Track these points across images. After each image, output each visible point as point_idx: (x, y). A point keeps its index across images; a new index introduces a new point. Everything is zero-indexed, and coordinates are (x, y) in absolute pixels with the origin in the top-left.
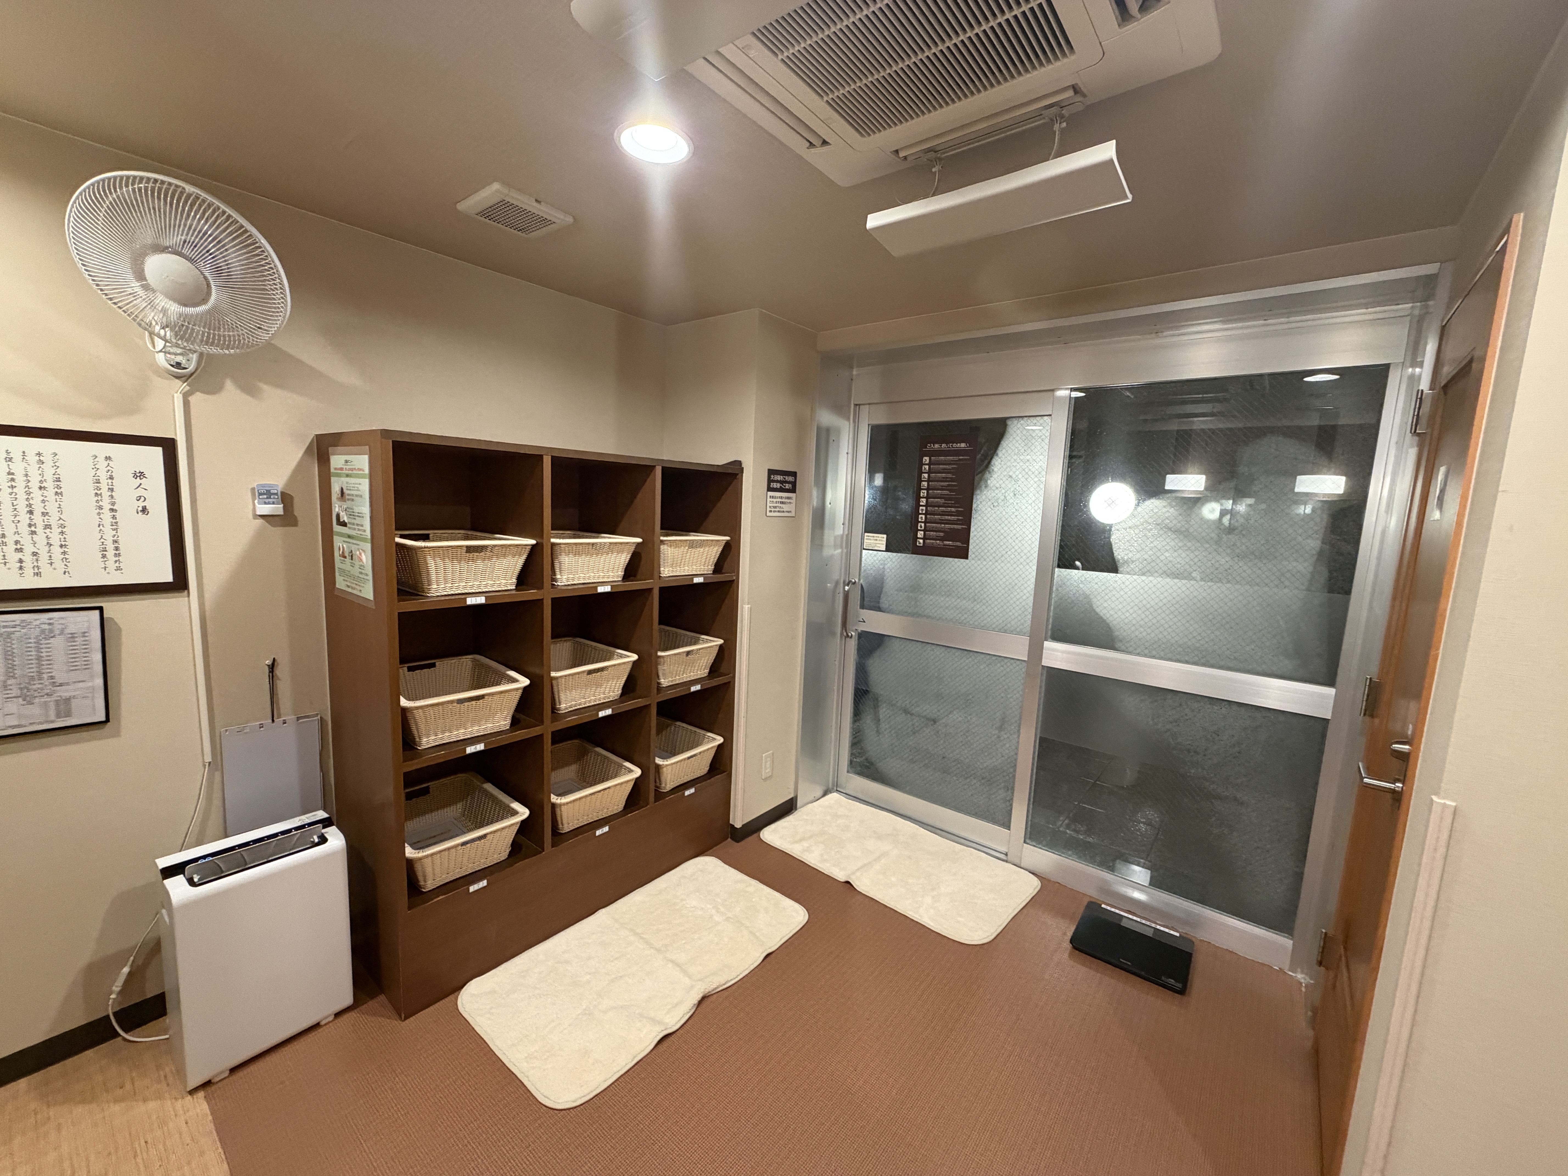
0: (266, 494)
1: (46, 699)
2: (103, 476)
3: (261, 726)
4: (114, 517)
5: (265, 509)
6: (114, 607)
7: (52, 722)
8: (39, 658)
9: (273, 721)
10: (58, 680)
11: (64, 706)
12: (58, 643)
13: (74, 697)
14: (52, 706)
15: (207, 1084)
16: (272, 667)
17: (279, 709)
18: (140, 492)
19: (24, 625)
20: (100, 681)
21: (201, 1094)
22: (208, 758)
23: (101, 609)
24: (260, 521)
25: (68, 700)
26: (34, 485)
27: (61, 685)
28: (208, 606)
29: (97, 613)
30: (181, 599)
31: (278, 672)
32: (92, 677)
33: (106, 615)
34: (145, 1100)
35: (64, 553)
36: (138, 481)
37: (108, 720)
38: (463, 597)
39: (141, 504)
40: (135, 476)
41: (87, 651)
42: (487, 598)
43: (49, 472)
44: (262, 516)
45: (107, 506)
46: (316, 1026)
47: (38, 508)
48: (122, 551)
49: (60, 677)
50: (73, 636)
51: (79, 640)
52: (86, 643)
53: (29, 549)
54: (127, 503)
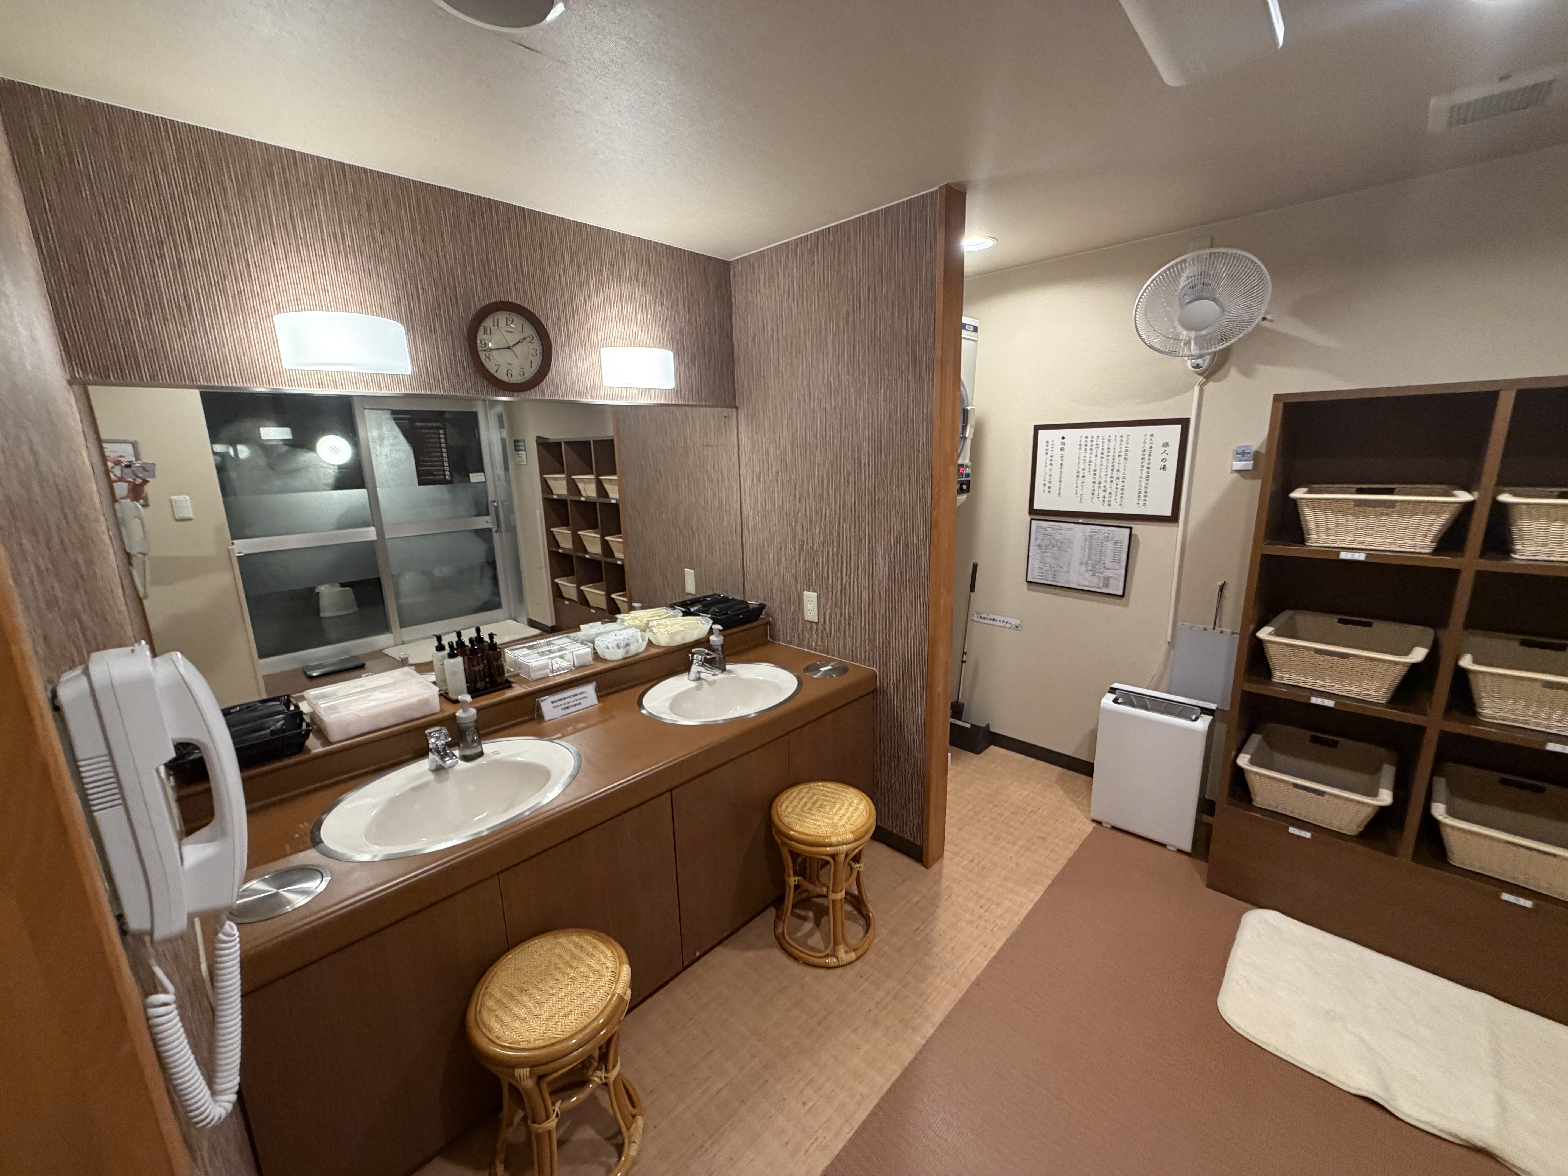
0: (1241, 454)
1: (1100, 575)
2: (1148, 446)
3: (1205, 629)
4: (1148, 472)
5: (1238, 465)
6: (1139, 528)
7: (1100, 588)
8: (1101, 552)
9: (1214, 628)
10: (1107, 566)
11: (1107, 581)
12: (1110, 545)
13: (1112, 577)
14: (1102, 579)
15: (1099, 823)
16: (1222, 588)
17: (1221, 619)
18: (1164, 456)
19: (1099, 532)
20: (1123, 572)
21: (1094, 825)
22: (1169, 640)
23: (1131, 528)
24: (1236, 475)
25: (1108, 578)
26: (1117, 454)
27: (1108, 569)
28: (1189, 534)
29: (1128, 530)
30: (1173, 528)
31: (1227, 593)
32: (1120, 568)
33: (1133, 532)
34: (1078, 808)
35: (1122, 494)
36: (1164, 449)
37: (1123, 595)
38: (1339, 550)
39: (1163, 464)
40: (1164, 446)
41: (1120, 552)
42: (1368, 556)
43: (1124, 445)
44: (1238, 471)
45: (1146, 465)
46: (1164, 845)
47: (1116, 468)
48: (1148, 494)
49: (1108, 565)
50: (1116, 542)
51: (1119, 545)
52: (1121, 547)
53: (1109, 490)
54: (1156, 464)
